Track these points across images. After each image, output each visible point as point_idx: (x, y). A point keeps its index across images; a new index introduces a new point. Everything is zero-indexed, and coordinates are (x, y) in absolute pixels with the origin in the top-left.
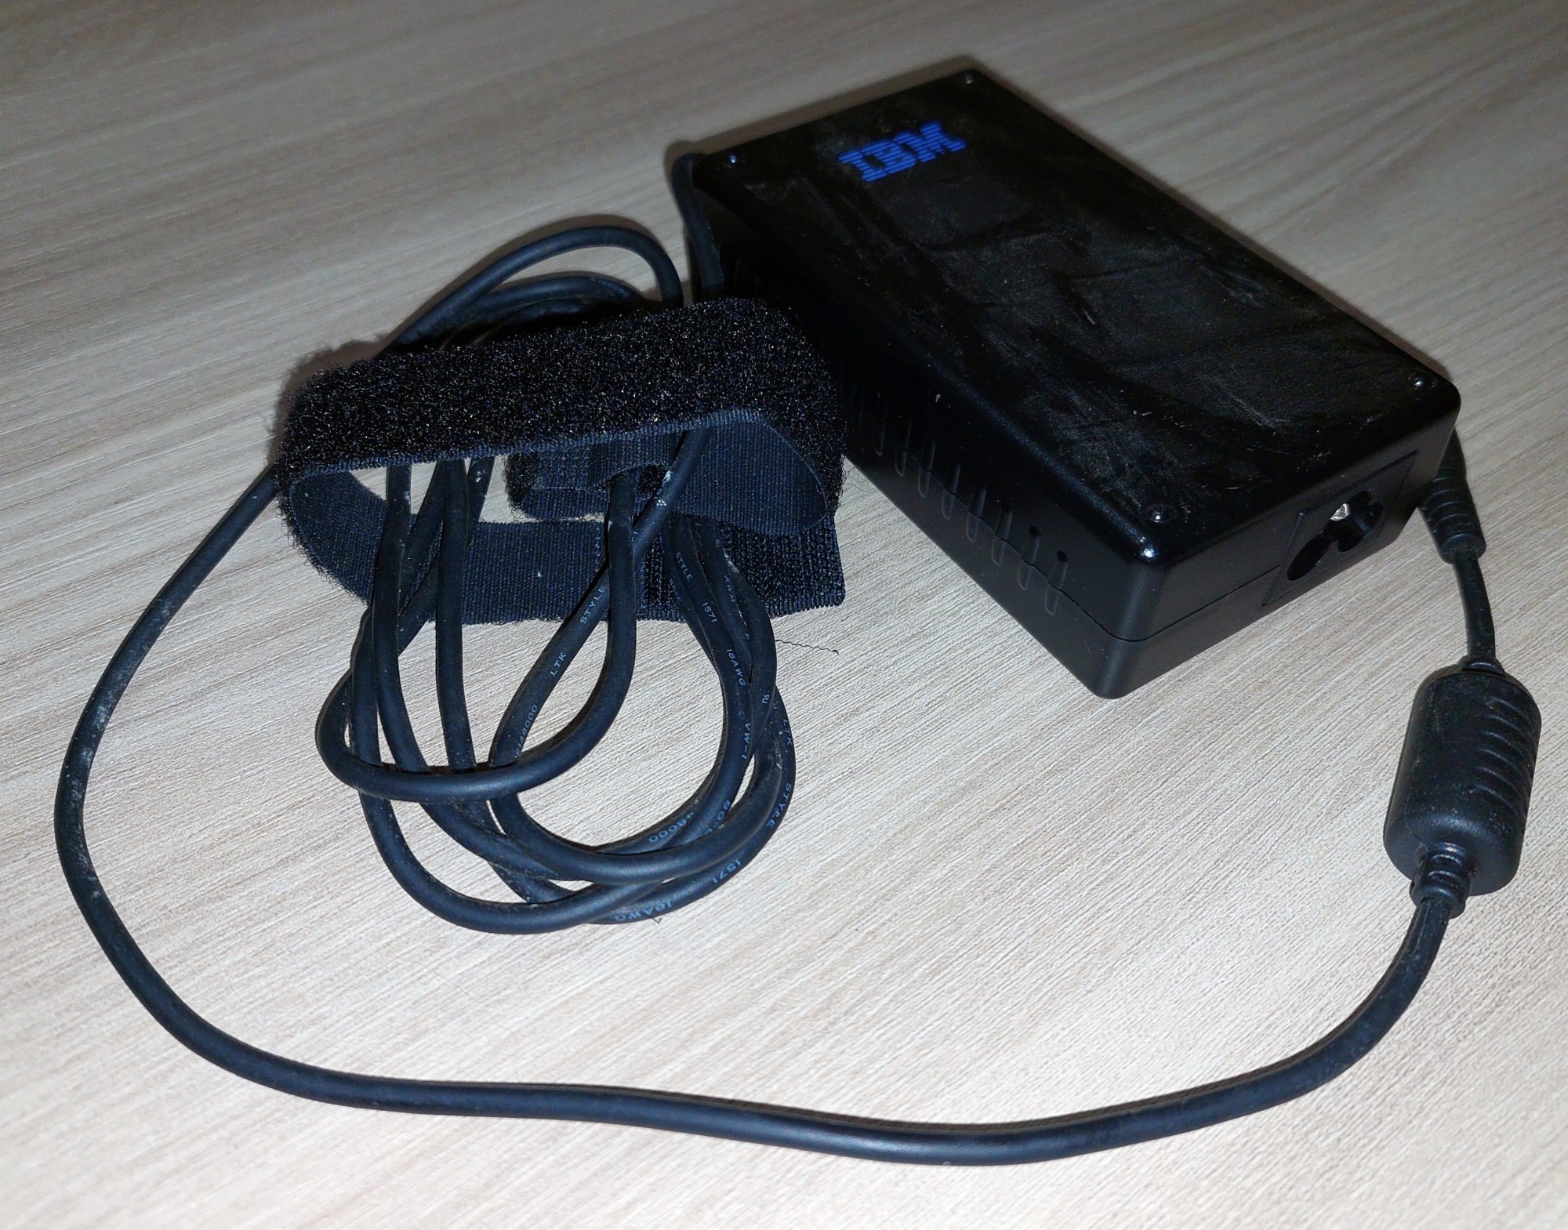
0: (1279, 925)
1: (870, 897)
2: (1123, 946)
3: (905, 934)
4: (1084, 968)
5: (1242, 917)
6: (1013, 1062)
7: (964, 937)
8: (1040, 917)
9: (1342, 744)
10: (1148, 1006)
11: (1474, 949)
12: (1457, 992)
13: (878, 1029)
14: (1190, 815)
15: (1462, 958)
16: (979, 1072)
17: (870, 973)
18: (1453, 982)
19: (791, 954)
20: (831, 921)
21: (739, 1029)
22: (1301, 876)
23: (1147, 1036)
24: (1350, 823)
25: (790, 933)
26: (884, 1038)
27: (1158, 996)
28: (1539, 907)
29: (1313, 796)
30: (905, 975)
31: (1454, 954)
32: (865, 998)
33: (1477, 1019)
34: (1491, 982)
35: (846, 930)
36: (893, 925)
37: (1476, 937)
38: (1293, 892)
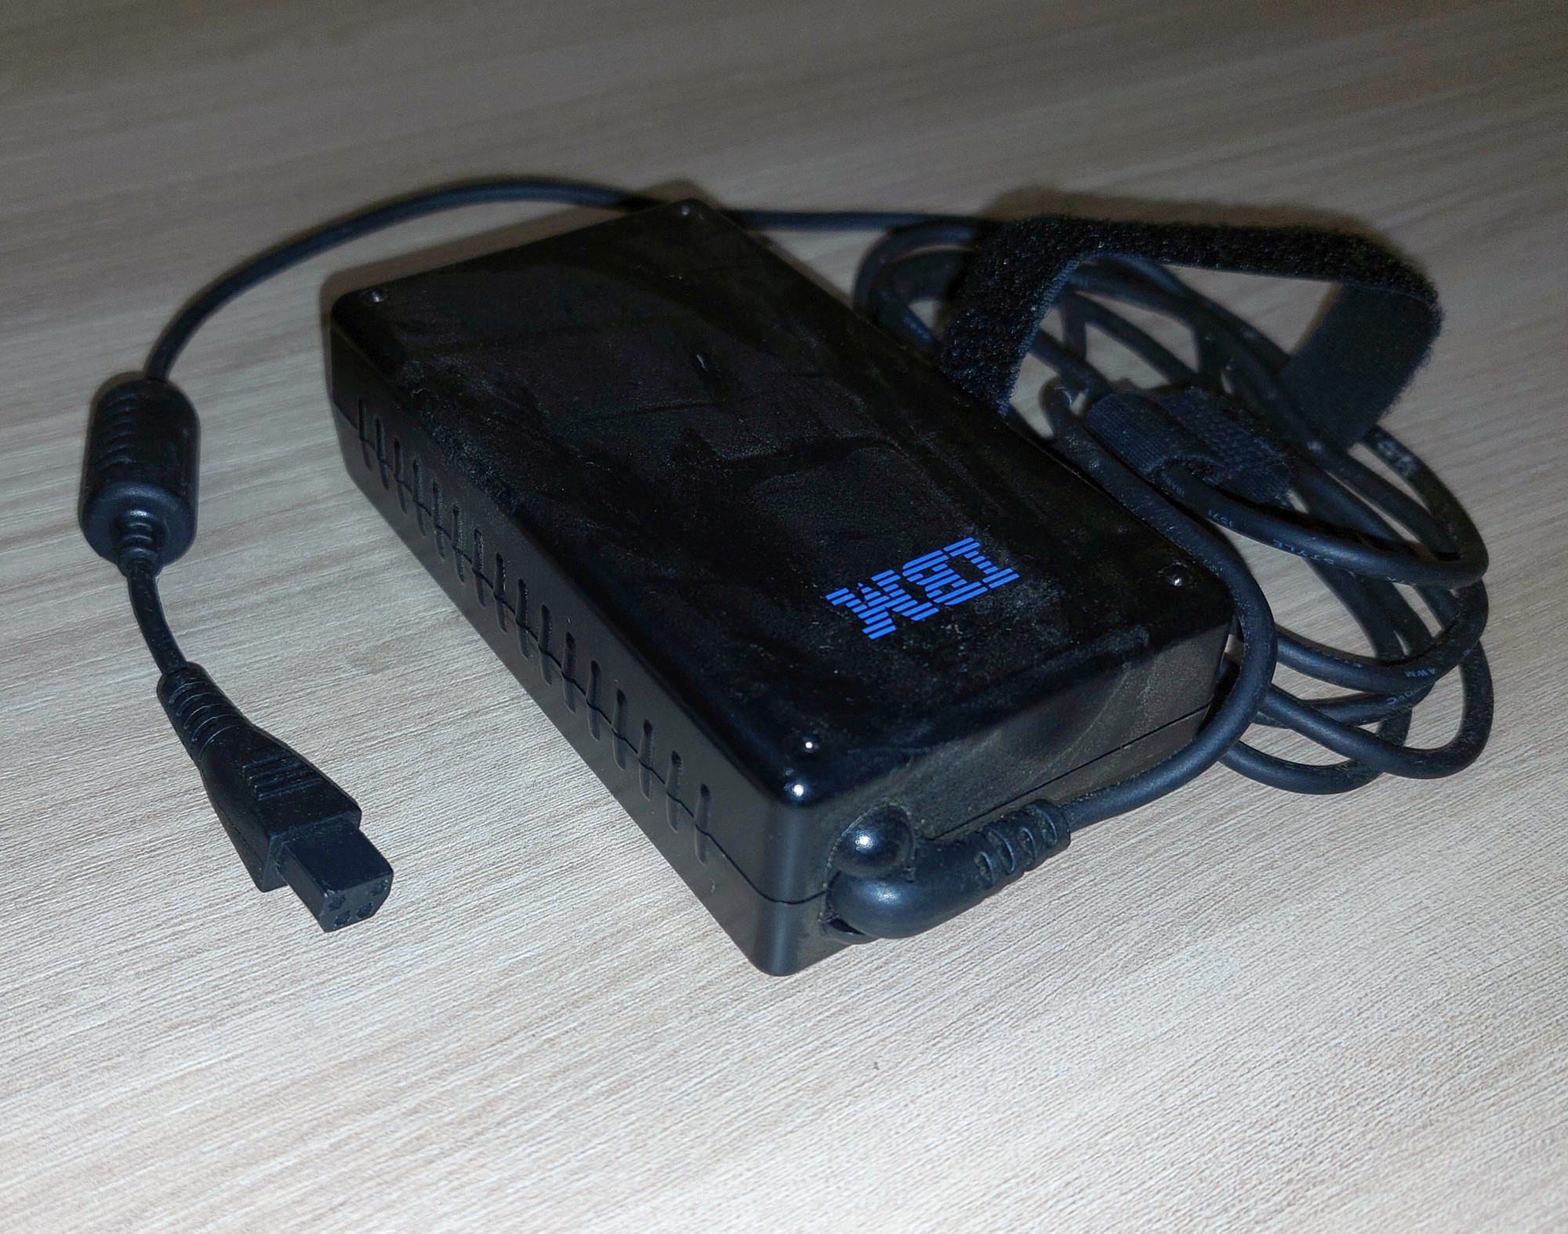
0: (1037, 1083)
1: (559, 1001)
2: (842, 1087)
3: (588, 1046)
4: (789, 1106)
5: (993, 1070)
6: (680, 1199)
7: (657, 1056)
8: (750, 1044)
9: (1159, 892)
10: (856, 1156)
11: (1274, 1137)
12: (1243, 1183)
13: (531, 1146)
14: (957, 952)
15: (1256, 1146)
16: (637, 1206)
17: (537, 1084)
18: (1238, 1171)
19: (452, 1054)
20: (507, 1022)
21: (371, 1128)
22: (1076, 1032)
23: (847, 1189)
24: (1149, 980)
25: (454, 1032)
26: (534, 1156)
27: (870, 1146)
28: (1366, 1099)
29: (1111, 946)
30: (577, 1090)
31: (1247, 1139)
32: (524, 1110)
33: (1261, 1217)
34: (1286, 1177)
35: (522, 1035)
36: (577, 1034)
37: (1280, 1124)
38: (1062, 1050)
